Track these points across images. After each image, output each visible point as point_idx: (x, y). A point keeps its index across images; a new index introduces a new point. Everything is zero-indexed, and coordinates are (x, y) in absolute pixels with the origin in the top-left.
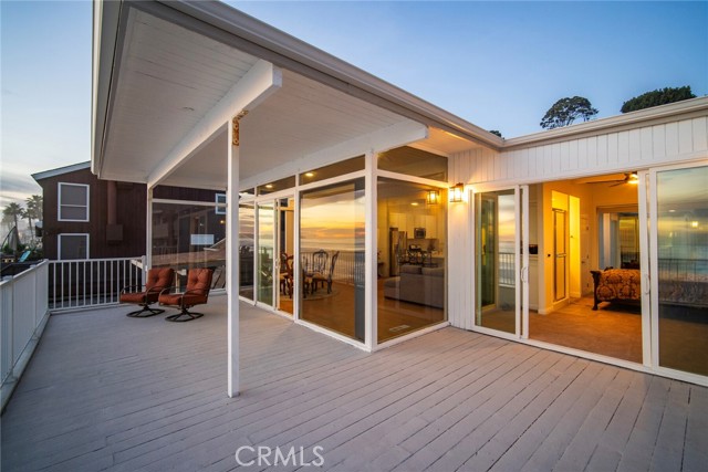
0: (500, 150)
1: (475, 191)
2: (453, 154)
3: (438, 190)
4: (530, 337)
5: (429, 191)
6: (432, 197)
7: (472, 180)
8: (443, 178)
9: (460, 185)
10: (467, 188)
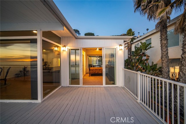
0: (76, 38)
1: (69, 48)
2: (63, 37)
3: (58, 47)
4: (83, 85)
5: (55, 47)
6: (56, 49)
7: (68, 45)
8: (60, 43)
9: (65, 46)
10: (67, 47)
